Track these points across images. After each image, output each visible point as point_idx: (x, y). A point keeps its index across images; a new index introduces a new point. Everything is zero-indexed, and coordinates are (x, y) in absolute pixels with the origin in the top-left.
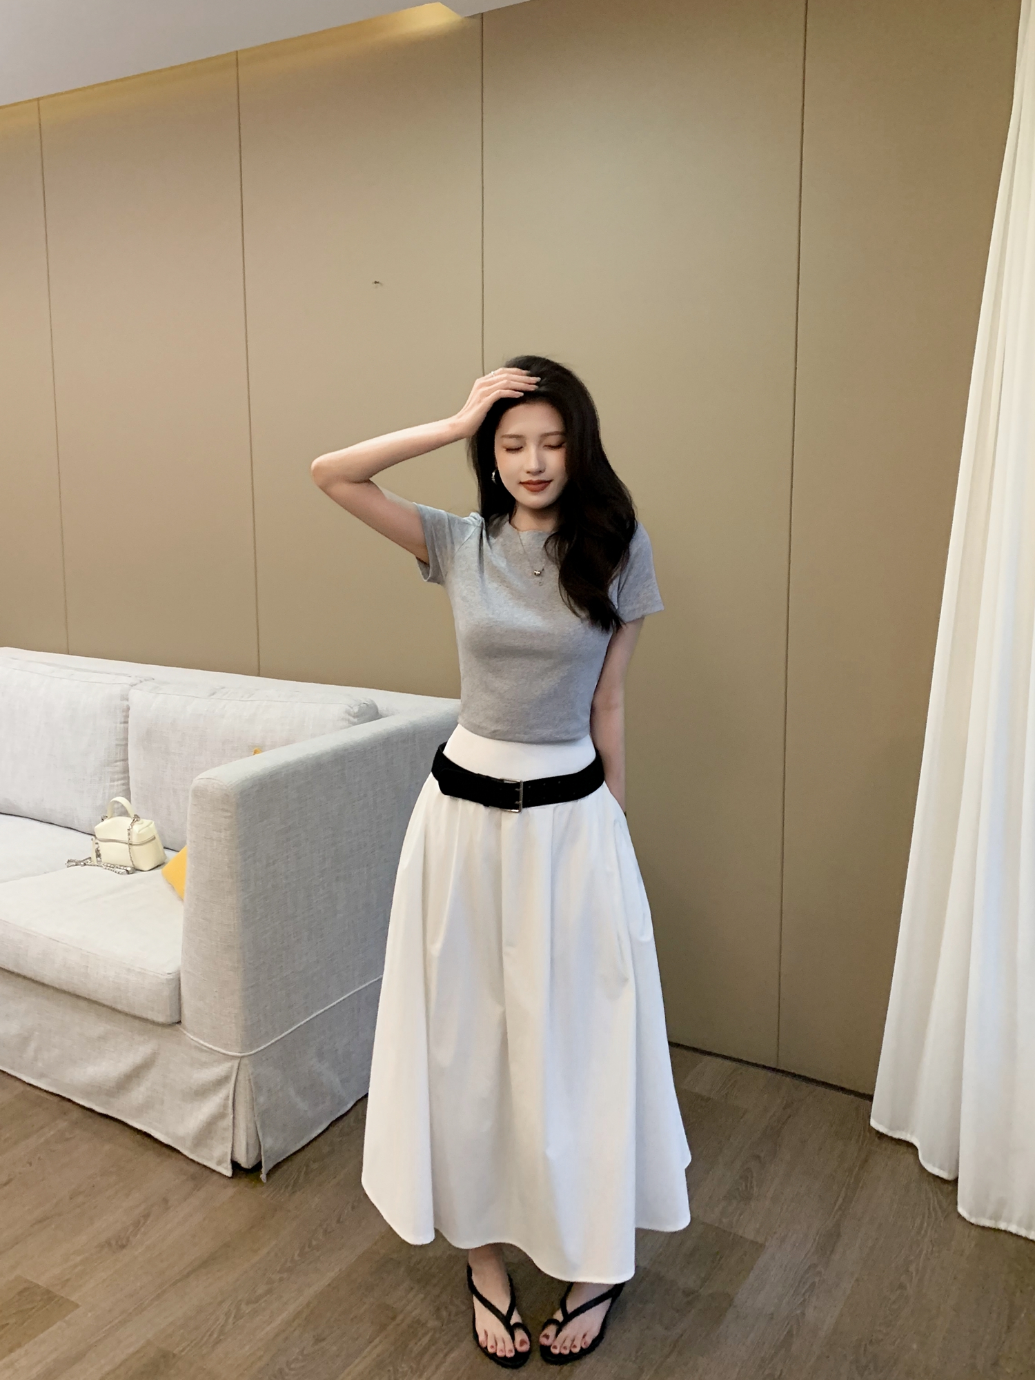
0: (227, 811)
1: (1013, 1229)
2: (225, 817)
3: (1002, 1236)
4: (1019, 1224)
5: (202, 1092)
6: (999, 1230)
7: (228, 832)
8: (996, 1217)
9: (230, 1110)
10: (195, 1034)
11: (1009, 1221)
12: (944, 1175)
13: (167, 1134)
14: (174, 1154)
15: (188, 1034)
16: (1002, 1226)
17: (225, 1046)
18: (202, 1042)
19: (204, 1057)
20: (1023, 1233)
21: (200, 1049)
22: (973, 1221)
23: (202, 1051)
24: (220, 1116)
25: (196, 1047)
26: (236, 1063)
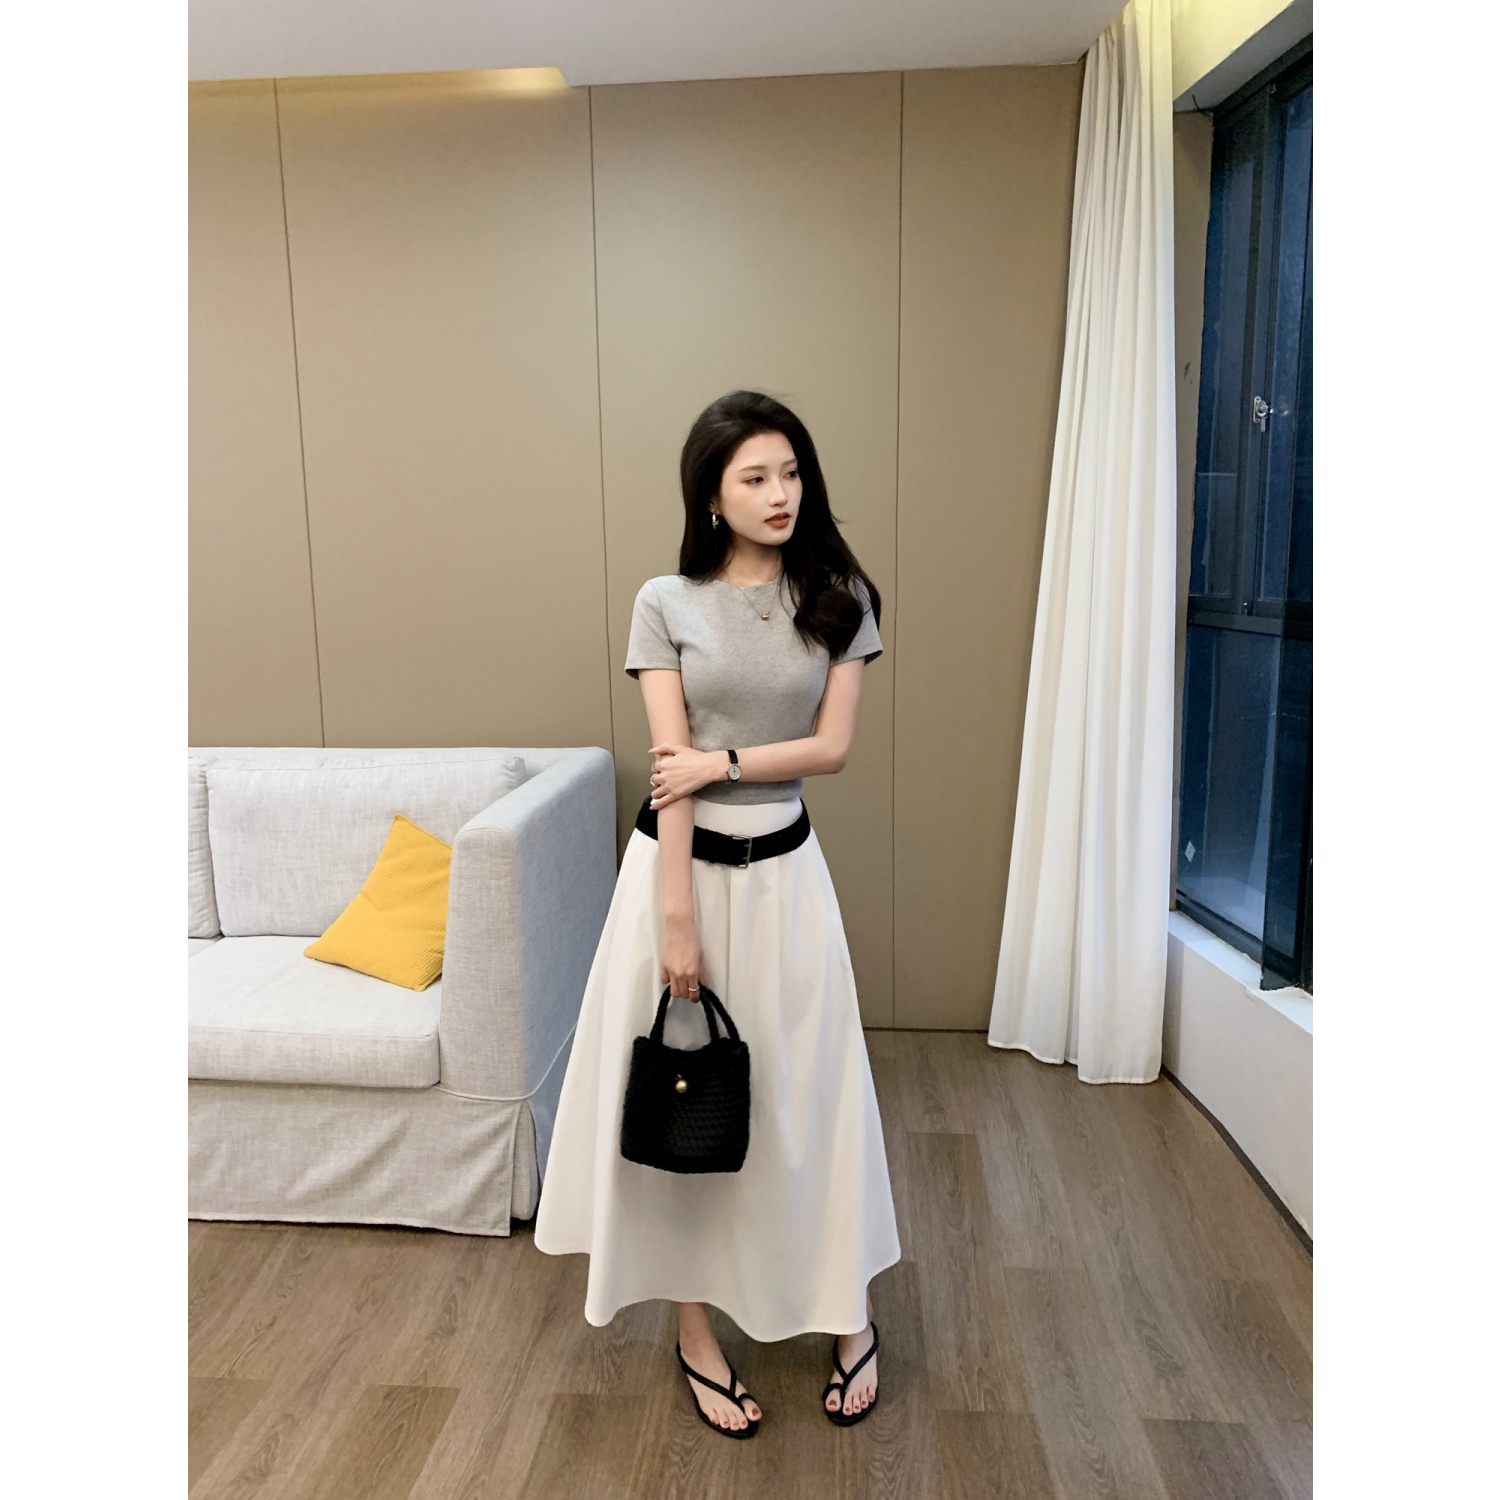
0: (508, 857)
1: (1120, 1080)
2: (506, 864)
3: (1111, 1087)
4: (1124, 1076)
5: (473, 1152)
6: (1110, 1084)
7: (509, 878)
8: (1108, 1076)
9: (511, 1159)
10: (462, 1090)
11: (1116, 1076)
12: (1059, 1061)
13: (423, 1216)
14: (437, 1237)
15: (453, 1093)
16: (1112, 1081)
17: (505, 1093)
18: (474, 1096)
19: (475, 1111)
20: (1127, 1081)
21: (471, 1103)
22: (1093, 1082)
23: (473, 1104)
24: (500, 1169)
25: (465, 1103)
26: (518, 1106)
